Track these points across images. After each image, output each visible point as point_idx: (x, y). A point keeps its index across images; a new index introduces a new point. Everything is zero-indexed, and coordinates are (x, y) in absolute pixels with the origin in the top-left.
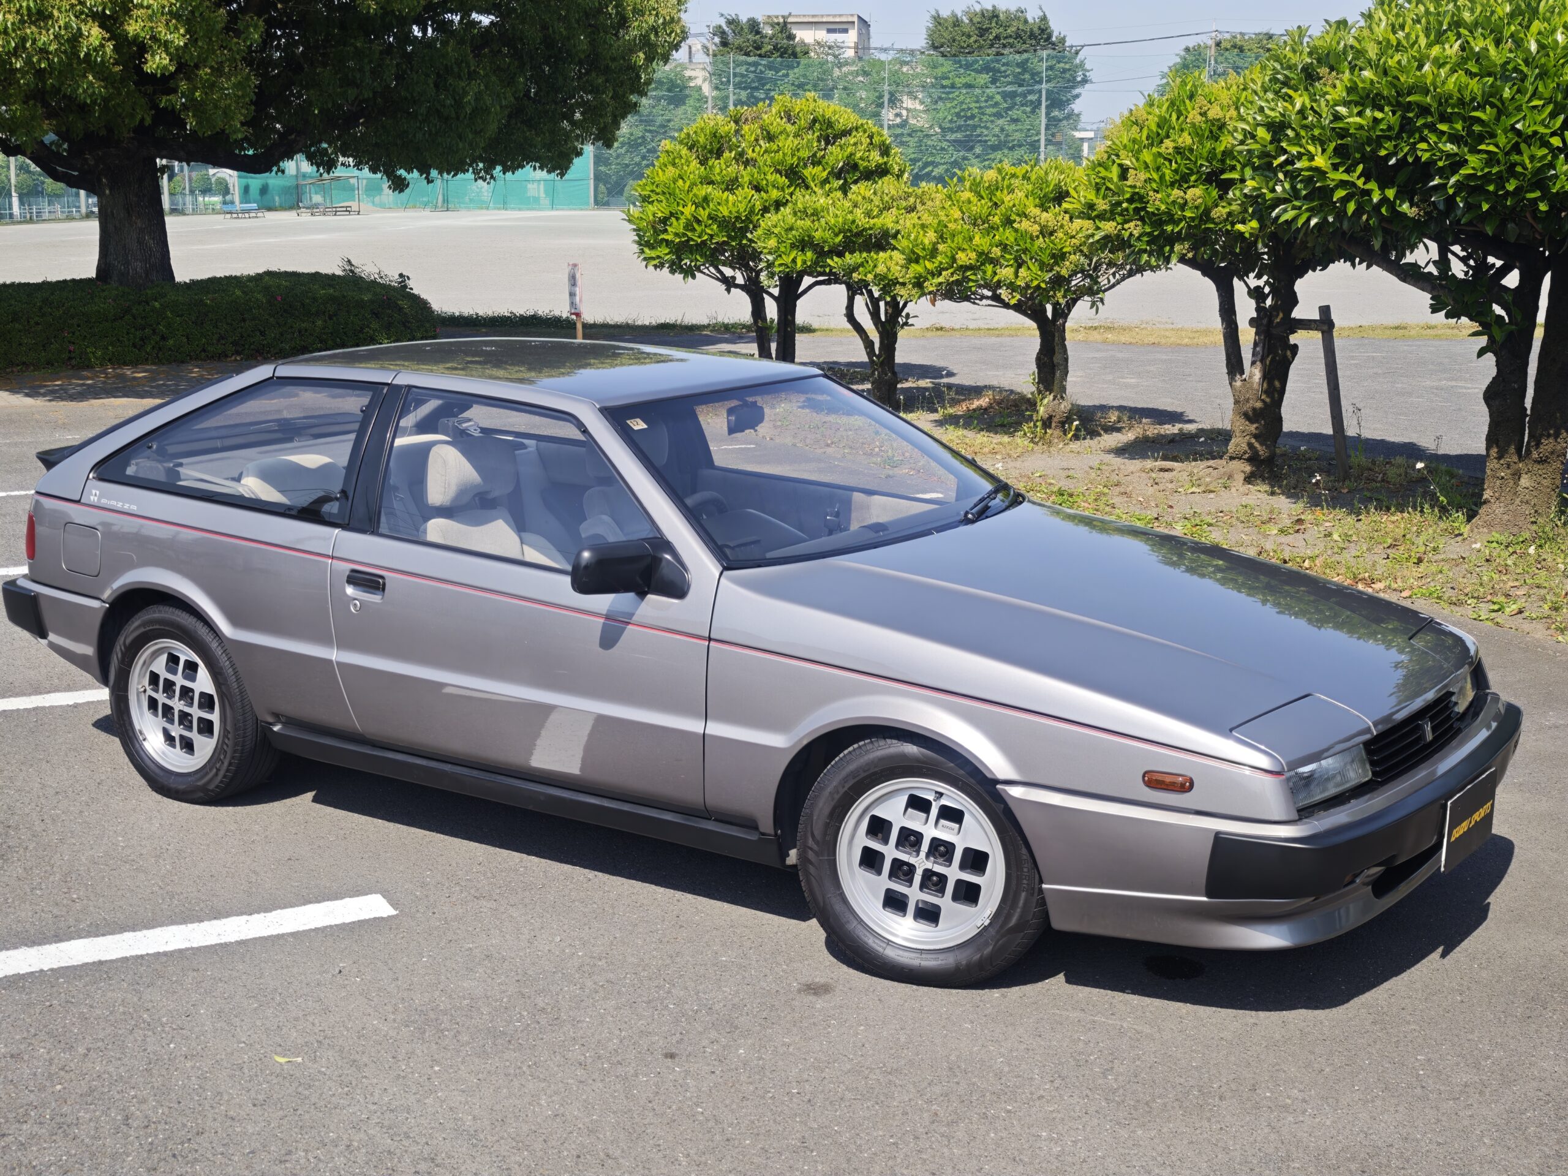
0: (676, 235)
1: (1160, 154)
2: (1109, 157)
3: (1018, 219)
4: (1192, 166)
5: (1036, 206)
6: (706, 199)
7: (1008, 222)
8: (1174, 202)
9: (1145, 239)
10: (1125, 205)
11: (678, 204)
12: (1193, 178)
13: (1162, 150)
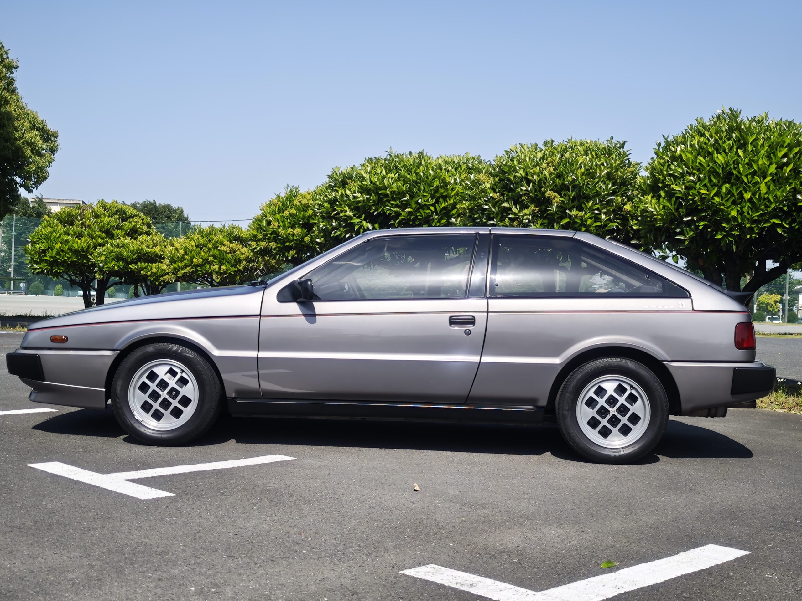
0: (51, 257)
1: (284, 217)
2: (262, 217)
3: (220, 246)
4: (296, 221)
5: (228, 241)
6: (67, 241)
7: (216, 247)
8: (289, 234)
9: (277, 249)
10: (269, 235)
11: (53, 243)
12: (297, 226)
13: (284, 215)
